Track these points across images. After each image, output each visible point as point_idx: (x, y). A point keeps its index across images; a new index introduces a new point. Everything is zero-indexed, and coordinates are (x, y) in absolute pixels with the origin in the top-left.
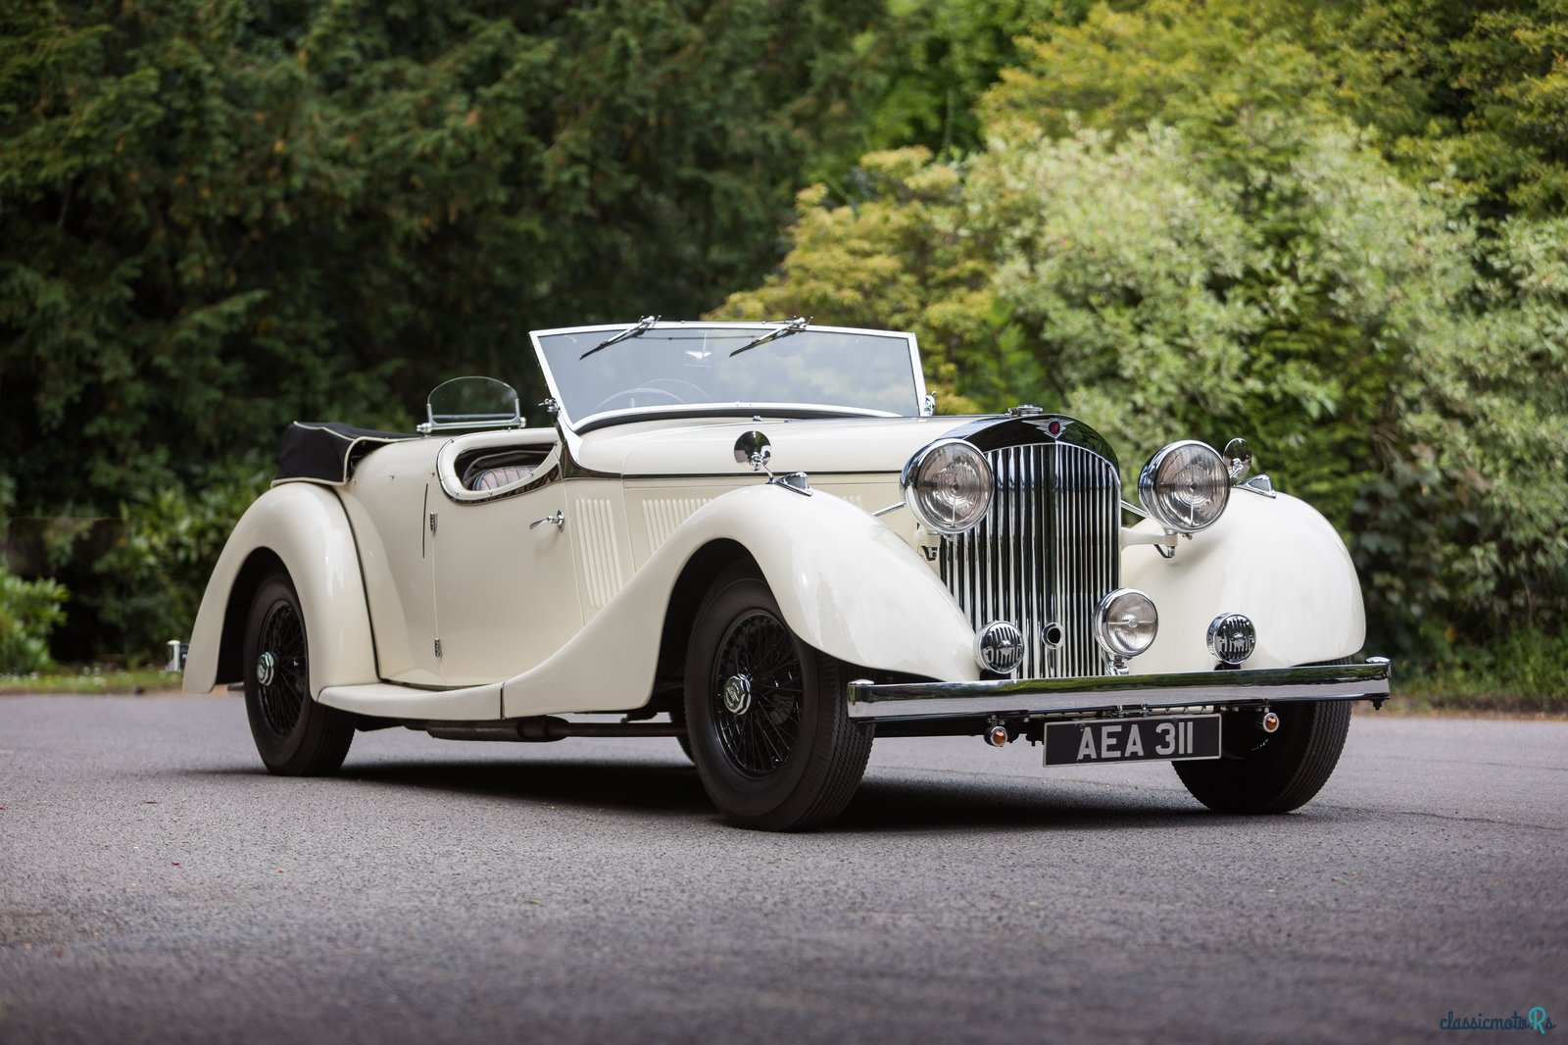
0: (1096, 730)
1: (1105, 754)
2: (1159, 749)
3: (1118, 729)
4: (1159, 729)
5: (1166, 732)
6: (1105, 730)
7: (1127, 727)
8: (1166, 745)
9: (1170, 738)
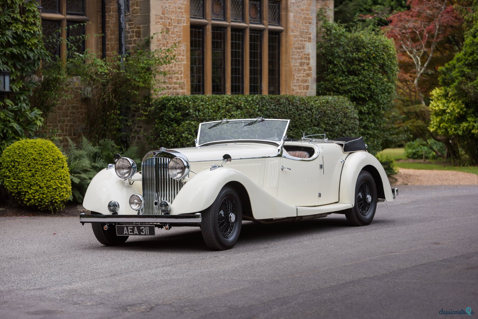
0: (127, 227)
1: (130, 233)
2: (141, 233)
3: (132, 227)
4: (141, 228)
5: (143, 229)
6: (129, 228)
7: (134, 227)
8: (143, 232)
9: (144, 230)
